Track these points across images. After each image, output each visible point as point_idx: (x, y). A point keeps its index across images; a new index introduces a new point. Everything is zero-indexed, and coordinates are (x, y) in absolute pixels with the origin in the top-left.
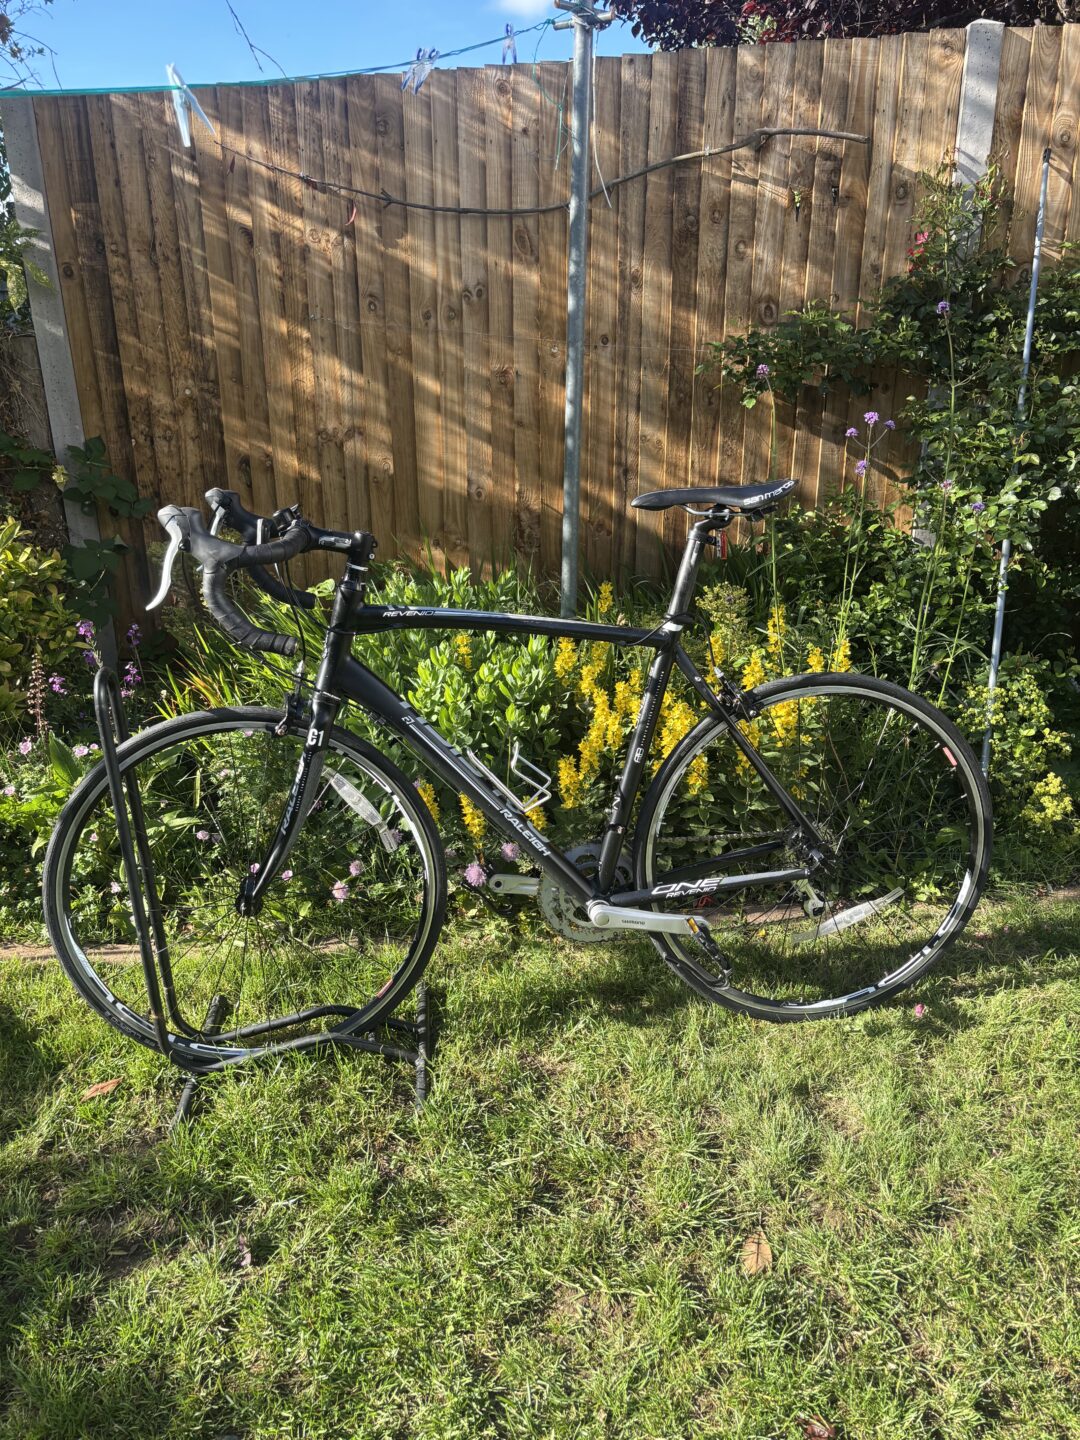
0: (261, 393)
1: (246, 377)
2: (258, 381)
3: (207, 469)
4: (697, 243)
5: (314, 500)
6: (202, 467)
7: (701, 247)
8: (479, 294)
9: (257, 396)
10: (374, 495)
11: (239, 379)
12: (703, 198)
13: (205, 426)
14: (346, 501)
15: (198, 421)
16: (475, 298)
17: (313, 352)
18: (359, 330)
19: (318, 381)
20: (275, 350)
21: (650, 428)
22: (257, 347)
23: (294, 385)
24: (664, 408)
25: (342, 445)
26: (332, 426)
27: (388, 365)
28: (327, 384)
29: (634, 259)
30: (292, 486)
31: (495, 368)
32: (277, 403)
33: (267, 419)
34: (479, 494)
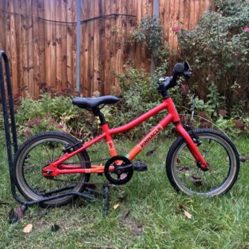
4: (105, 32)
8: (60, 40)
12: (105, 24)
17: (23, 50)
18: (33, 46)
19: (23, 56)
20: (14, 50)
21: (96, 68)
22: (9, 49)
23: (18, 58)
24: (99, 65)
25: (28, 71)
26: (26, 66)
27: (40, 54)
28: (26, 57)
29: (92, 35)
30: (16, 79)
31: (63, 55)
32: (14, 61)
33: (11, 64)
34: (59, 82)
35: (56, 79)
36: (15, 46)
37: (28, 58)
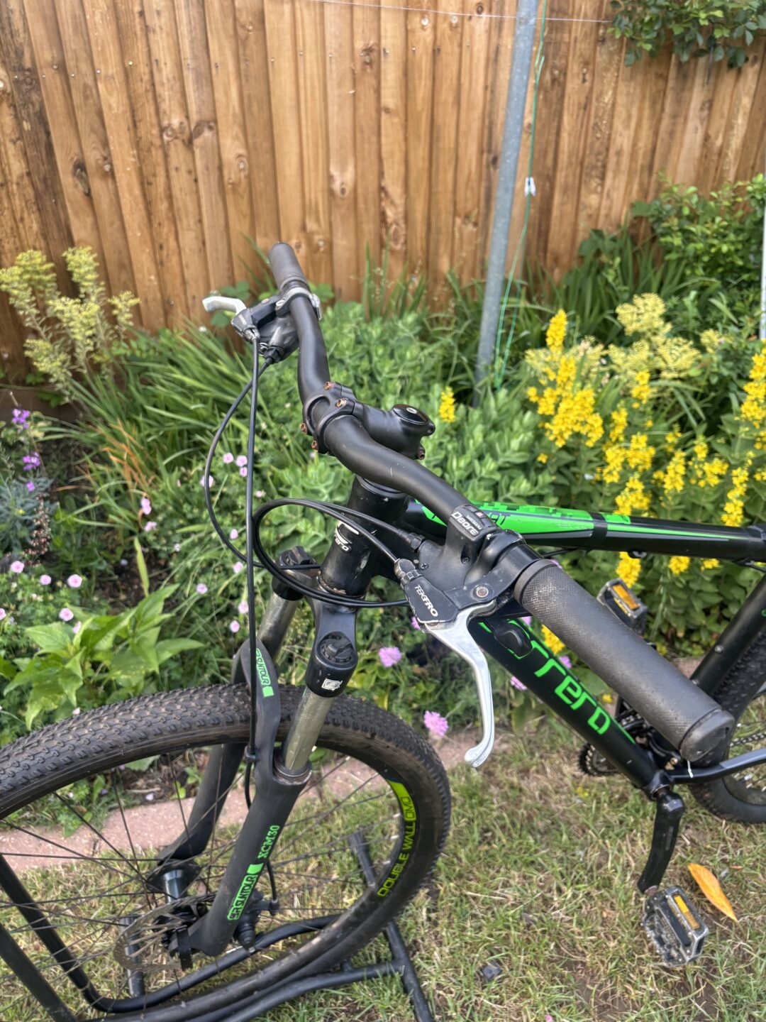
0: (90, 82)
1: (70, 64)
2: (85, 67)
3: (36, 178)
5: (163, 206)
6: (29, 174)
9: (86, 87)
10: (230, 197)
11: (62, 68)
13: (26, 126)
14: (199, 206)
15: (18, 119)
20: (102, 31)
23: (127, 73)
25: (189, 143)
26: (176, 121)
27: (240, 43)
28: (168, 68)
30: (137, 191)
31: (359, 45)
32: (110, 93)
33: (100, 114)
34: (343, 191)
35: (330, 178)
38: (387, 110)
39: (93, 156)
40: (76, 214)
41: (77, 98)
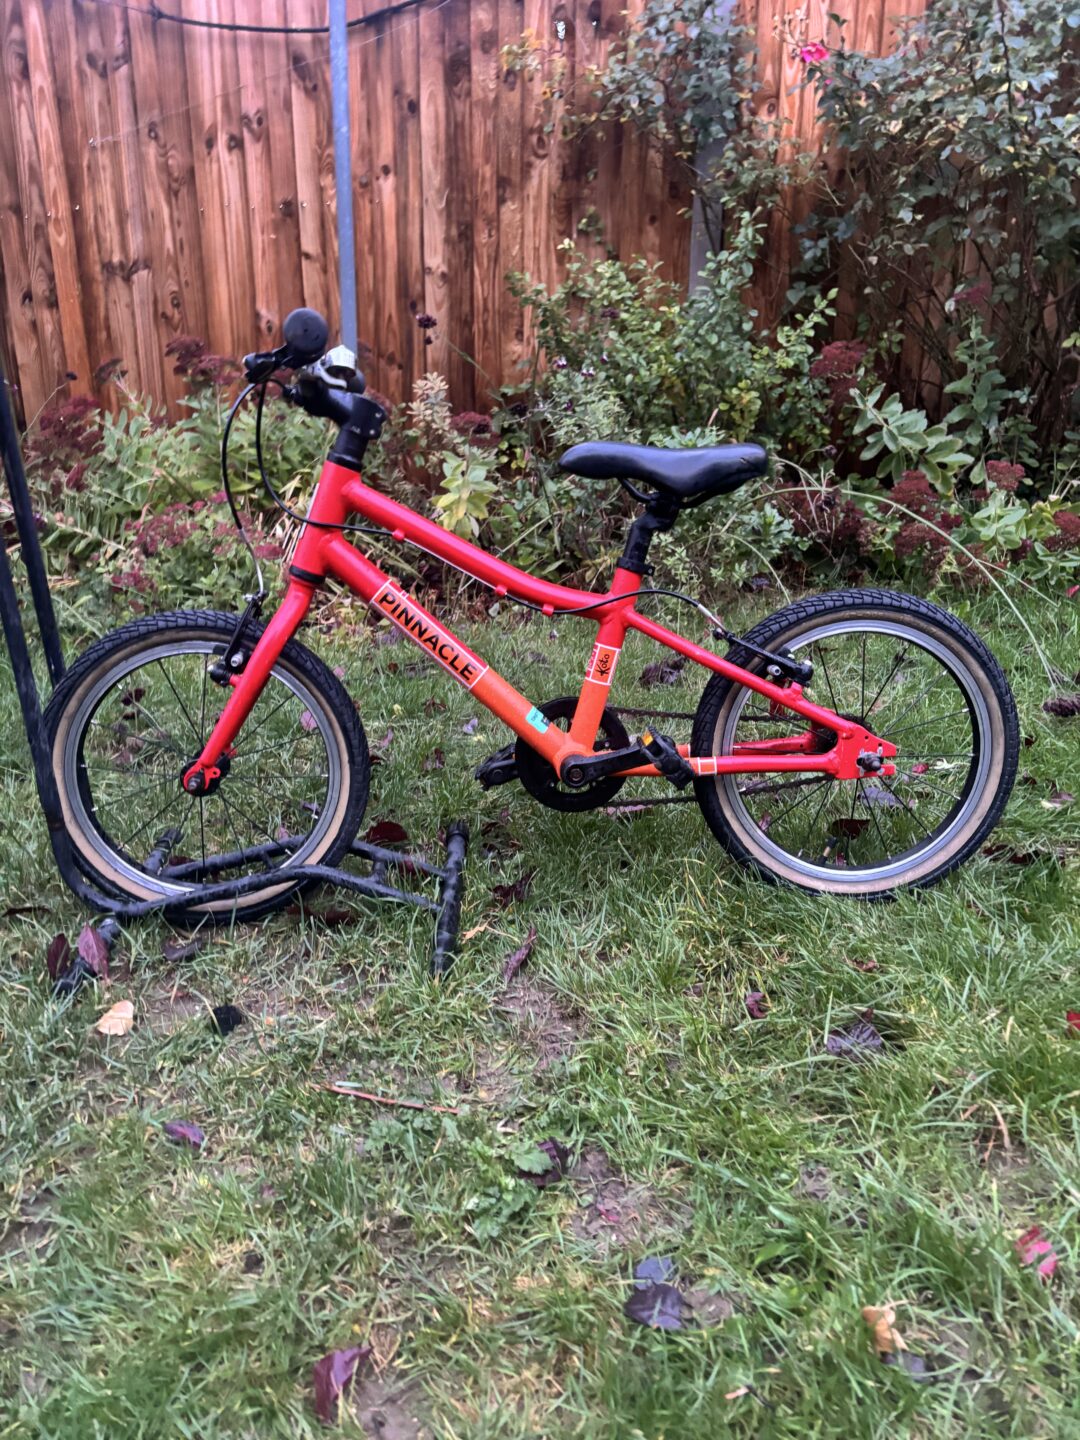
0: (42, 221)
1: (25, 206)
2: (37, 209)
4: (469, 72)
5: (102, 337)
7: (474, 77)
8: (260, 122)
9: (37, 227)
10: (163, 331)
11: (18, 210)
12: (473, 28)
14: (136, 337)
16: (255, 126)
17: (94, 180)
18: (141, 159)
19: (99, 210)
20: (54, 181)
21: (436, 260)
22: (35, 176)
23: (77, 217)
24: (447, 240)
25: (127, 280)
26: (116, 258)
27: (172, 194)
28: (111, 215)
29: (409, 90)
30: (79, 322)
31: (279, 199)
32: (60, 234)
33: (49, 251)
34: (270, 329)
35: (257, 316)
36: (57, 158)
37: (122, 218)
38: (308, 256)
39: (40, 288)
40: (22, 339)
41: (29, 235)
